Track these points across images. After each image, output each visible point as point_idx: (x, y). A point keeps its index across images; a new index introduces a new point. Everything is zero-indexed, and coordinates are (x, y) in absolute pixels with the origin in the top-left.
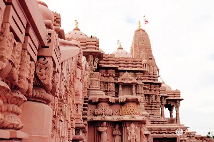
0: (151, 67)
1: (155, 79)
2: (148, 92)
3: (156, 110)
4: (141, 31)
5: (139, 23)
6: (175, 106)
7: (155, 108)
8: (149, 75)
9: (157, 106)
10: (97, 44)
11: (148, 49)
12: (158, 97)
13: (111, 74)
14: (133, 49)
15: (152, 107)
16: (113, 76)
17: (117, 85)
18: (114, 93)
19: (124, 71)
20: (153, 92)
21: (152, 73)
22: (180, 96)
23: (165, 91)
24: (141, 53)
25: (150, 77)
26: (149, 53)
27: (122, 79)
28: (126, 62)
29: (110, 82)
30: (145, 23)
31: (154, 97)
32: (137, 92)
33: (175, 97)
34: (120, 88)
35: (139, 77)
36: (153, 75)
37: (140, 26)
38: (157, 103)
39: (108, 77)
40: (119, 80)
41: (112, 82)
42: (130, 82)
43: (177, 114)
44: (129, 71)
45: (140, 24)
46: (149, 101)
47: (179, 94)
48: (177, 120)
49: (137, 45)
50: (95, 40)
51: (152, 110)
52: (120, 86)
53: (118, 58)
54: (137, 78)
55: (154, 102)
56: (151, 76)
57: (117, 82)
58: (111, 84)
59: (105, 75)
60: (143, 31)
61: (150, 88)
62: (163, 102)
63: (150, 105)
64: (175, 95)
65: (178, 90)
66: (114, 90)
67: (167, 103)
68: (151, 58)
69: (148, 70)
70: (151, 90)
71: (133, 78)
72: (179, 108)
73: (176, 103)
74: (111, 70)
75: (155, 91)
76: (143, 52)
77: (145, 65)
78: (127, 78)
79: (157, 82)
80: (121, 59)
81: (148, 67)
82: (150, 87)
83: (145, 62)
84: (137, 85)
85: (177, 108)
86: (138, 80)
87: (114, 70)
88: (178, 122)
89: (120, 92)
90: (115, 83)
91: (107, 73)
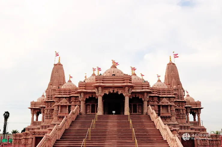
0: (179, 90)
1: (182, 98)
2: (178, 108)
3: (183, 119)
4: (172, 64)
5: (169, 58)
6: (197, 113)
7: (182, 118)
8: (178, 96)
9: (183, 116)
10: (149, 86)
11: (177, 77)
12: (184, 110)
13: (155, 100)
14: (167, 78)
15: (180, 117)
16: (156, 101)
17: (159, 106)
18: (158, 111)
19: (163, 97)
20: (181, 107)
21: (180, 94)
22: (200, 106)
23: (189, 103)
24: (172, 81)
26: (177, 80)
27: (162, 103)
28: (164, 91)
29: (155, 105)
30: (175, 58)
31: (181, 110)
32: (171, 110)
33: (197, 106)
34: (161, 108)
35: (172, 101)
36: (181, 95)
38: (184, 114)
39: (154, 102)
40: (160, 103)
41: (156, 105)
42: (167, 104)
43: (199, 118)
44: (165, 97)
46: (178, 113)
47: (200, 104)
48: (198, 123)
49: (169, 75)
50: (147, 84)
51: (180, 119)
52: (161, 107)
53: (159, 89)
54: (171, 101)
55: (182, 114)
56: (179, 96)
57: (159, 104)
58: (156, 106)
59: (152, 101)
60: (174, 64)
62: (188, 111)
63: (179, 116)
64: (197, 105)
65: (199, 101)
66: (157, 110)
67: (191, 111)
68: (179, 83)
69: (177, 93)
70: (179, 106)
71: (168, 101)
72: (200, 114)
73: (198, 111)
74: (155, 98)
76: (174, 80)
77: (175, 90)
78: (165, 102)
79: (183, 100)
80: (160, 90)
81: (177, 90)
82: (179, 104)
83: (175, 87)
84: (171, 106)
85: (199, 114)
86: (171, 103)
87: (157, 98)
88: (199, 124)
89: (161, 110)
90: (158, 105)
91: (153, 99)
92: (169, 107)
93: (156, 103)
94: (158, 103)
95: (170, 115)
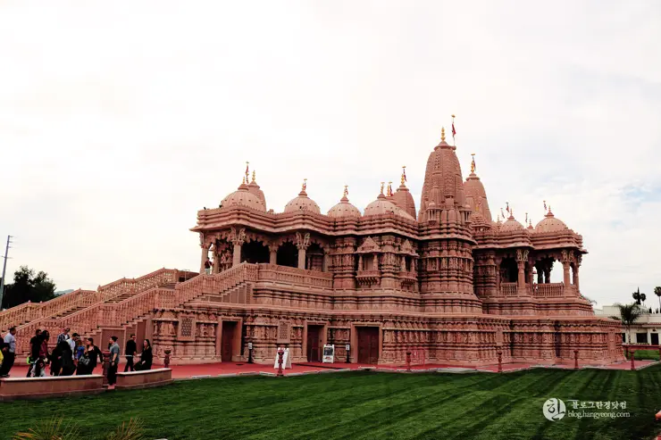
0: (445, 212)
3: (448, 281)
5: (441, 133)
13: (348, 244)
15: (441, 277)
16: (351, 245)
17: (356, 257)
19: (367, 236)
20: (444, 254)
25: (442, 229)
27: (363, 248)
28: (372, 221)
33: (559, 243)
34: (360, 261)
37: (443, 139)
39: (345, 247)
40: (359, 251)
41: (349, 254)
44: (372, 236)
45: (443, 134)
51: (441, 281)
52: (361, 258)
54: (381, 243)
55: (446, 269)
57: (356, 253)
58: (347, 257)
61: (438, 248)
64: (558, 239)
66: (352, 264)
68: (448, 195)
69: (438, 220)
71: (375, 244)
74: (348, 238)
75: (449, 250)
76: (434, 189)
81: (438, 213)
82: (440, 246)
84: (381, 254)
87: (352, 238)
89: (360, 266)
90: (352, 254)
91: (343, 243)
92: (376, 257)
93: (351, 250)
94: (355, 248)
95: (376, 275)
